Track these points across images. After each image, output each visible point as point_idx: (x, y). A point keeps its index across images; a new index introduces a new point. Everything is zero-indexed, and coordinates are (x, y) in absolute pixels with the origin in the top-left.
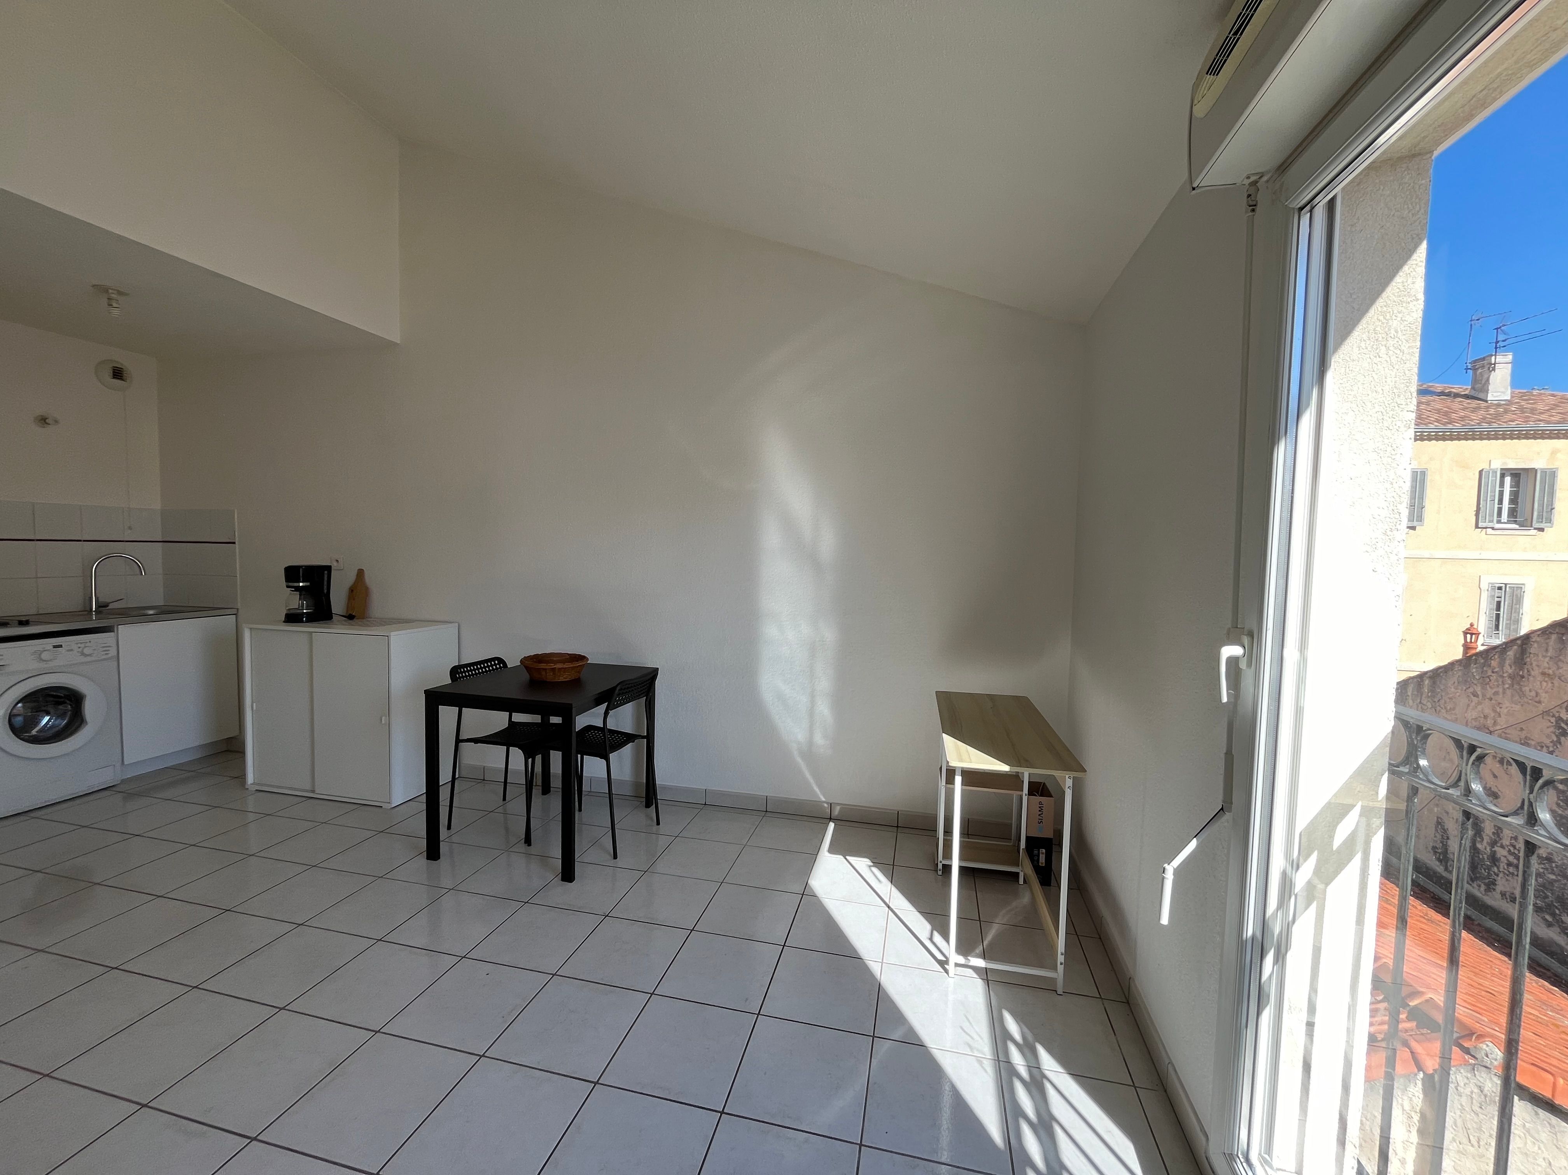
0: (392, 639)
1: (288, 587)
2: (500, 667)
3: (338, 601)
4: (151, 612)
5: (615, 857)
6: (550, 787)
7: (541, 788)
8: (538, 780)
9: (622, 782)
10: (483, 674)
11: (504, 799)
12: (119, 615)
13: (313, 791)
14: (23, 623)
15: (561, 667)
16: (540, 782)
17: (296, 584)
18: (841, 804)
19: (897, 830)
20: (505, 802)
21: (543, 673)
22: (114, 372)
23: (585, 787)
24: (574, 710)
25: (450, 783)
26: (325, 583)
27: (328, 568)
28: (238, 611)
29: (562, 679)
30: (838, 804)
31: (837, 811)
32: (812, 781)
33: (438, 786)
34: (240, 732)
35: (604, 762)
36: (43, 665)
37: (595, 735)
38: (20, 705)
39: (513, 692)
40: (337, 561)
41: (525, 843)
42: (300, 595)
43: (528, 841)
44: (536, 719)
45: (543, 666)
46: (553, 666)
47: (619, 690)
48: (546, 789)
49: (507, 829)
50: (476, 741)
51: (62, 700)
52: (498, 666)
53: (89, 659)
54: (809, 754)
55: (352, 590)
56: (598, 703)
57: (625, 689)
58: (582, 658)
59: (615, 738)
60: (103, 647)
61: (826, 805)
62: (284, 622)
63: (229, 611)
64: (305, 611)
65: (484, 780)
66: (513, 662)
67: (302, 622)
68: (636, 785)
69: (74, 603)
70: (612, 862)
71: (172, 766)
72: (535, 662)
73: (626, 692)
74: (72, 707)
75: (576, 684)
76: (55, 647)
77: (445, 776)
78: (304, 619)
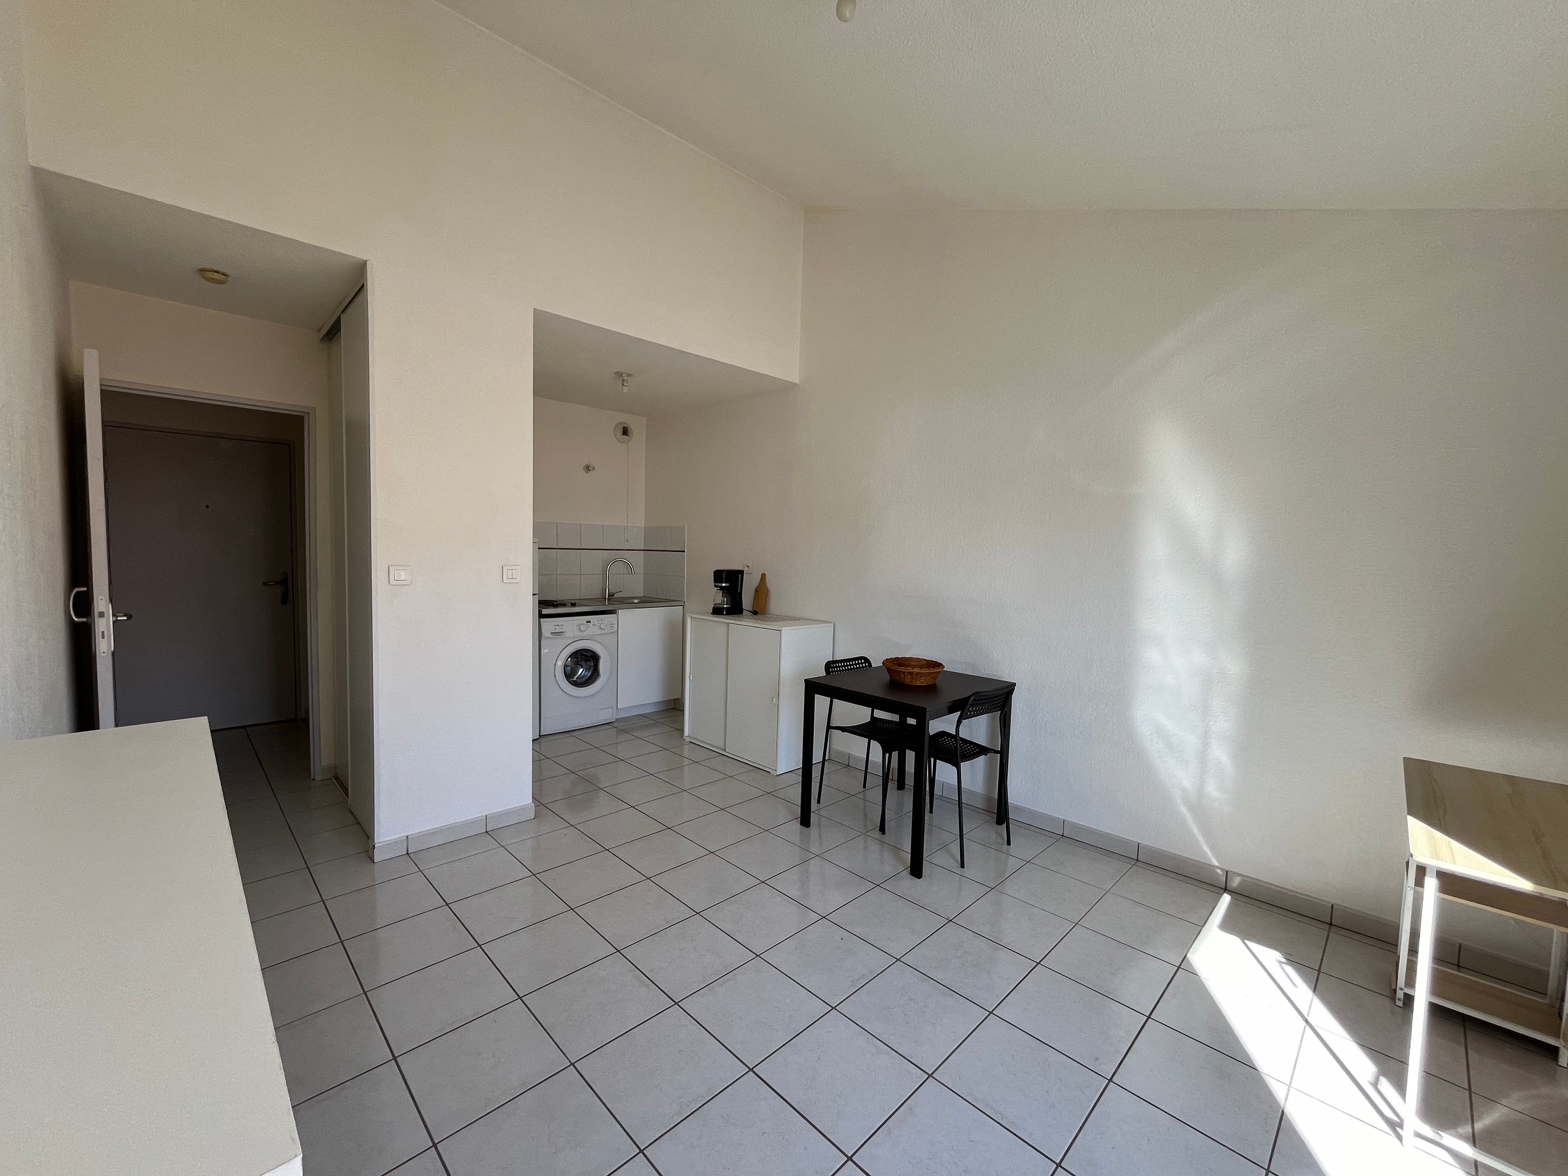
0: (783, 632)
1: (715, 586)
2: (866, 666)
3: (747, 601)
4: (636, 601)
5: (962, 866)
6: (905, 784)
7: (896, 783)
8: (894, 774)
9: (972, 793)
10: (854, 670)
11: (864, 787)
12: (620, 602)
13: (725, 750)
14: (573, 605)
15: (918, 671)
16: (896, 778)
17: (720, 585)
18: (1243, 875)
19: (1330, 928)
20: (864, 789)
21: (902, 676)
22: (623, 431)
23: (937, 791)
24: (928, 714)
25: (821, 764)
26: (739, 584)
27: (742, 572)
28: (684, 603)
29: (918, 684)
30: (1240, 875)
31: (1235, 882)
32: (1201, 839)
33: (812, 764)
34: (682, 696)
35: (955, 769)
36: (581, 634)
37: (948, 741)
38: (569, 659)
39: (875, 690)
40: (748, 566)
41: (880, 830)
42: (723, 593)
43: (882, 829)
44: (896, 718)
45: (902, 669)
46: (910, 670)
47: (972, 700)
48: (901, 786)
49: (866, 816)
50: (843, 729)
51: (589, 658)
52: (864, 665)
53: (603, 632)
54: (1198, 807)
55: (757, 591)
56: (951, 710)
57: (978, 700)
58: (939, 665)
59: (967, 747)
60: (610, 624)
61: (1219, 871)
62: (711, 614)
63: (679, 603)
64: (725, 606)
65: (848, 766)
66: (876, 663)
67: (723, 614)
68: (989, 799)
69: (597, 594)
70: (959, 870)
71: (644, 714)
72: (896, 665)
73: (980, 704)
74: (594, 664)
75: (931, 689)
76: (587, 622)
77: (817, 757)
78: (725, 612)
